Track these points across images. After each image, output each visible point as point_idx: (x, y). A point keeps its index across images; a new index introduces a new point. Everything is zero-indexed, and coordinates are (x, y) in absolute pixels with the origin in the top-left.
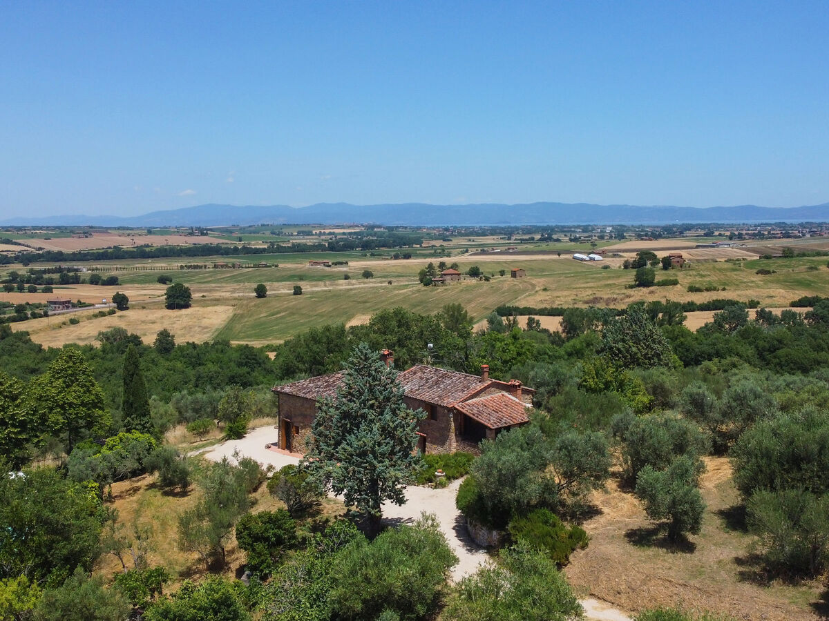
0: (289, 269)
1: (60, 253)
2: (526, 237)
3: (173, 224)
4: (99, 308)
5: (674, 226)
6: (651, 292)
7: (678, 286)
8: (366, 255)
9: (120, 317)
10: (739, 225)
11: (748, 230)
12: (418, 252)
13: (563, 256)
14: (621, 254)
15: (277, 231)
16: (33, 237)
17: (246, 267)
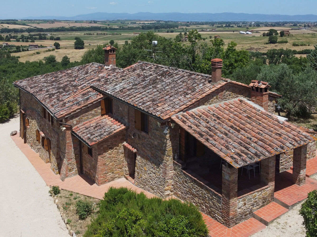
0: (126, 36)
1: (42, 29)
2: (220, 25)
3: (85, 19)
4: (49, 48)
5: (280, 22)
6: (276, 46)
7: (288, 43)
8: (156, 31)
9: (56, 52)
10: (307, 22)
11: (312, 24)
12: (176, 30)
13: (235, 32)
14: (259, 32)
15: (123, 22)
16: (34, 23)
17: (109, 35)
